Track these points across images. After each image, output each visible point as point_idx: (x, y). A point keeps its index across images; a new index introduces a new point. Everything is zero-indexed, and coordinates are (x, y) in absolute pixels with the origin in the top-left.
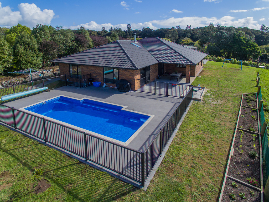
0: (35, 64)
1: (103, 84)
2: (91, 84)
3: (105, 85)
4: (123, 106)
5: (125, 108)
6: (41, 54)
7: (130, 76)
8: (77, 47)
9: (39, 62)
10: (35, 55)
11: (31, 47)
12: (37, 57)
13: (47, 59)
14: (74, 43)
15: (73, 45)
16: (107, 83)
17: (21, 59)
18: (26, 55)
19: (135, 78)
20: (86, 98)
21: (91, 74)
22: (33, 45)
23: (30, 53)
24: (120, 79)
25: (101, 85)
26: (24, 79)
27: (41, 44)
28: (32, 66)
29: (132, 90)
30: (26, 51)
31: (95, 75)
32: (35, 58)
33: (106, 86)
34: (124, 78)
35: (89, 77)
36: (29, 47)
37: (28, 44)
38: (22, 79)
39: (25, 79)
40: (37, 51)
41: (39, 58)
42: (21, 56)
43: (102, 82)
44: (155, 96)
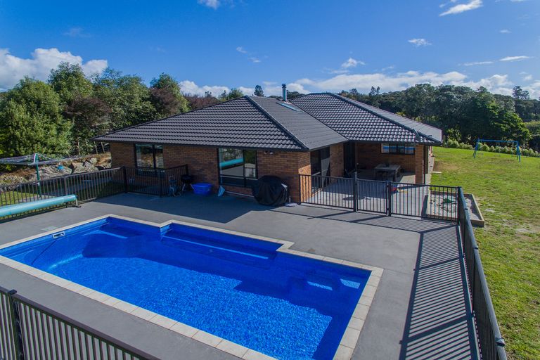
0: (53, 147)
1: (218, 190)
2: (189, 189)
3: (222, 190)
4: (280, 242)
5: (286, 247)
6: (69, 124)
7: (287, 167)
8: (154, 113)
9: (64, 142)
10: (54, 126)
11: (44, 108)
12: (60, 130)
13: (83, 138)
14: (148, 104)
15: (145, 108)
16: (228, 187)
17: (18, 133)
18: (31, 125)
19: (300, 172)
20: (174, 221)
21: (187, 166)
22: (50, 104)
23: (39, 121)
24: (261, 175)
25: (213, 192)
26: (22, 180)
27: (69, 102)
28: (44, 150)
29: (292, 202)
30: (31, 116)
31: (197, 168)
32: (54, 132)
33: (225, 194)
34: (271, 172)
35: (184, 172)
36: (39, 107)
37: (38, 102)
38: (19, 178)
39: (28, 178)
40: (60, 119)
41: (65, 134)
42: (17, 128)
43: (215, 183)
44: (357, 216)
